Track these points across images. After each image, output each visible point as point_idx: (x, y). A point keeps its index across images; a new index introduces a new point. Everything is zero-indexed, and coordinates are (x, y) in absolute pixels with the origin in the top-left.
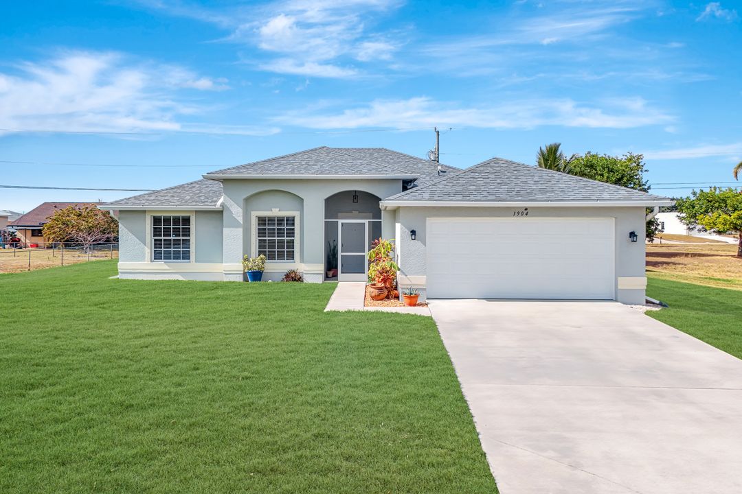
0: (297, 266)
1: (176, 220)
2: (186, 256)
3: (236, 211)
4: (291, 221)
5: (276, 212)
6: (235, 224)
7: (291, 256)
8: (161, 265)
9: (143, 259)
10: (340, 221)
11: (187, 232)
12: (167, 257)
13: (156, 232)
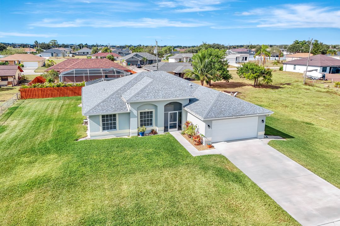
0: (154, 127)
1: (111, 116)
2: (115, 128)
3: (135, 112)
4: (151, 112)
5: (147, 110)
6: (134, 117)
7: (151, 124)
8: (106, 132)
9: (99, 131)
10: (169, 112)
11: (115, 120)
12: (108, 129)
13: (103, 121)
